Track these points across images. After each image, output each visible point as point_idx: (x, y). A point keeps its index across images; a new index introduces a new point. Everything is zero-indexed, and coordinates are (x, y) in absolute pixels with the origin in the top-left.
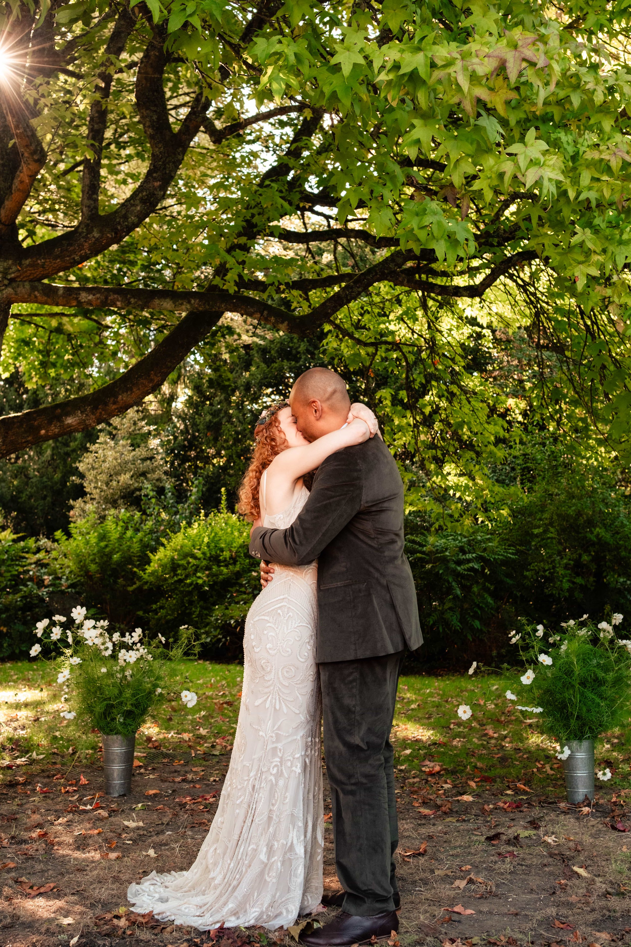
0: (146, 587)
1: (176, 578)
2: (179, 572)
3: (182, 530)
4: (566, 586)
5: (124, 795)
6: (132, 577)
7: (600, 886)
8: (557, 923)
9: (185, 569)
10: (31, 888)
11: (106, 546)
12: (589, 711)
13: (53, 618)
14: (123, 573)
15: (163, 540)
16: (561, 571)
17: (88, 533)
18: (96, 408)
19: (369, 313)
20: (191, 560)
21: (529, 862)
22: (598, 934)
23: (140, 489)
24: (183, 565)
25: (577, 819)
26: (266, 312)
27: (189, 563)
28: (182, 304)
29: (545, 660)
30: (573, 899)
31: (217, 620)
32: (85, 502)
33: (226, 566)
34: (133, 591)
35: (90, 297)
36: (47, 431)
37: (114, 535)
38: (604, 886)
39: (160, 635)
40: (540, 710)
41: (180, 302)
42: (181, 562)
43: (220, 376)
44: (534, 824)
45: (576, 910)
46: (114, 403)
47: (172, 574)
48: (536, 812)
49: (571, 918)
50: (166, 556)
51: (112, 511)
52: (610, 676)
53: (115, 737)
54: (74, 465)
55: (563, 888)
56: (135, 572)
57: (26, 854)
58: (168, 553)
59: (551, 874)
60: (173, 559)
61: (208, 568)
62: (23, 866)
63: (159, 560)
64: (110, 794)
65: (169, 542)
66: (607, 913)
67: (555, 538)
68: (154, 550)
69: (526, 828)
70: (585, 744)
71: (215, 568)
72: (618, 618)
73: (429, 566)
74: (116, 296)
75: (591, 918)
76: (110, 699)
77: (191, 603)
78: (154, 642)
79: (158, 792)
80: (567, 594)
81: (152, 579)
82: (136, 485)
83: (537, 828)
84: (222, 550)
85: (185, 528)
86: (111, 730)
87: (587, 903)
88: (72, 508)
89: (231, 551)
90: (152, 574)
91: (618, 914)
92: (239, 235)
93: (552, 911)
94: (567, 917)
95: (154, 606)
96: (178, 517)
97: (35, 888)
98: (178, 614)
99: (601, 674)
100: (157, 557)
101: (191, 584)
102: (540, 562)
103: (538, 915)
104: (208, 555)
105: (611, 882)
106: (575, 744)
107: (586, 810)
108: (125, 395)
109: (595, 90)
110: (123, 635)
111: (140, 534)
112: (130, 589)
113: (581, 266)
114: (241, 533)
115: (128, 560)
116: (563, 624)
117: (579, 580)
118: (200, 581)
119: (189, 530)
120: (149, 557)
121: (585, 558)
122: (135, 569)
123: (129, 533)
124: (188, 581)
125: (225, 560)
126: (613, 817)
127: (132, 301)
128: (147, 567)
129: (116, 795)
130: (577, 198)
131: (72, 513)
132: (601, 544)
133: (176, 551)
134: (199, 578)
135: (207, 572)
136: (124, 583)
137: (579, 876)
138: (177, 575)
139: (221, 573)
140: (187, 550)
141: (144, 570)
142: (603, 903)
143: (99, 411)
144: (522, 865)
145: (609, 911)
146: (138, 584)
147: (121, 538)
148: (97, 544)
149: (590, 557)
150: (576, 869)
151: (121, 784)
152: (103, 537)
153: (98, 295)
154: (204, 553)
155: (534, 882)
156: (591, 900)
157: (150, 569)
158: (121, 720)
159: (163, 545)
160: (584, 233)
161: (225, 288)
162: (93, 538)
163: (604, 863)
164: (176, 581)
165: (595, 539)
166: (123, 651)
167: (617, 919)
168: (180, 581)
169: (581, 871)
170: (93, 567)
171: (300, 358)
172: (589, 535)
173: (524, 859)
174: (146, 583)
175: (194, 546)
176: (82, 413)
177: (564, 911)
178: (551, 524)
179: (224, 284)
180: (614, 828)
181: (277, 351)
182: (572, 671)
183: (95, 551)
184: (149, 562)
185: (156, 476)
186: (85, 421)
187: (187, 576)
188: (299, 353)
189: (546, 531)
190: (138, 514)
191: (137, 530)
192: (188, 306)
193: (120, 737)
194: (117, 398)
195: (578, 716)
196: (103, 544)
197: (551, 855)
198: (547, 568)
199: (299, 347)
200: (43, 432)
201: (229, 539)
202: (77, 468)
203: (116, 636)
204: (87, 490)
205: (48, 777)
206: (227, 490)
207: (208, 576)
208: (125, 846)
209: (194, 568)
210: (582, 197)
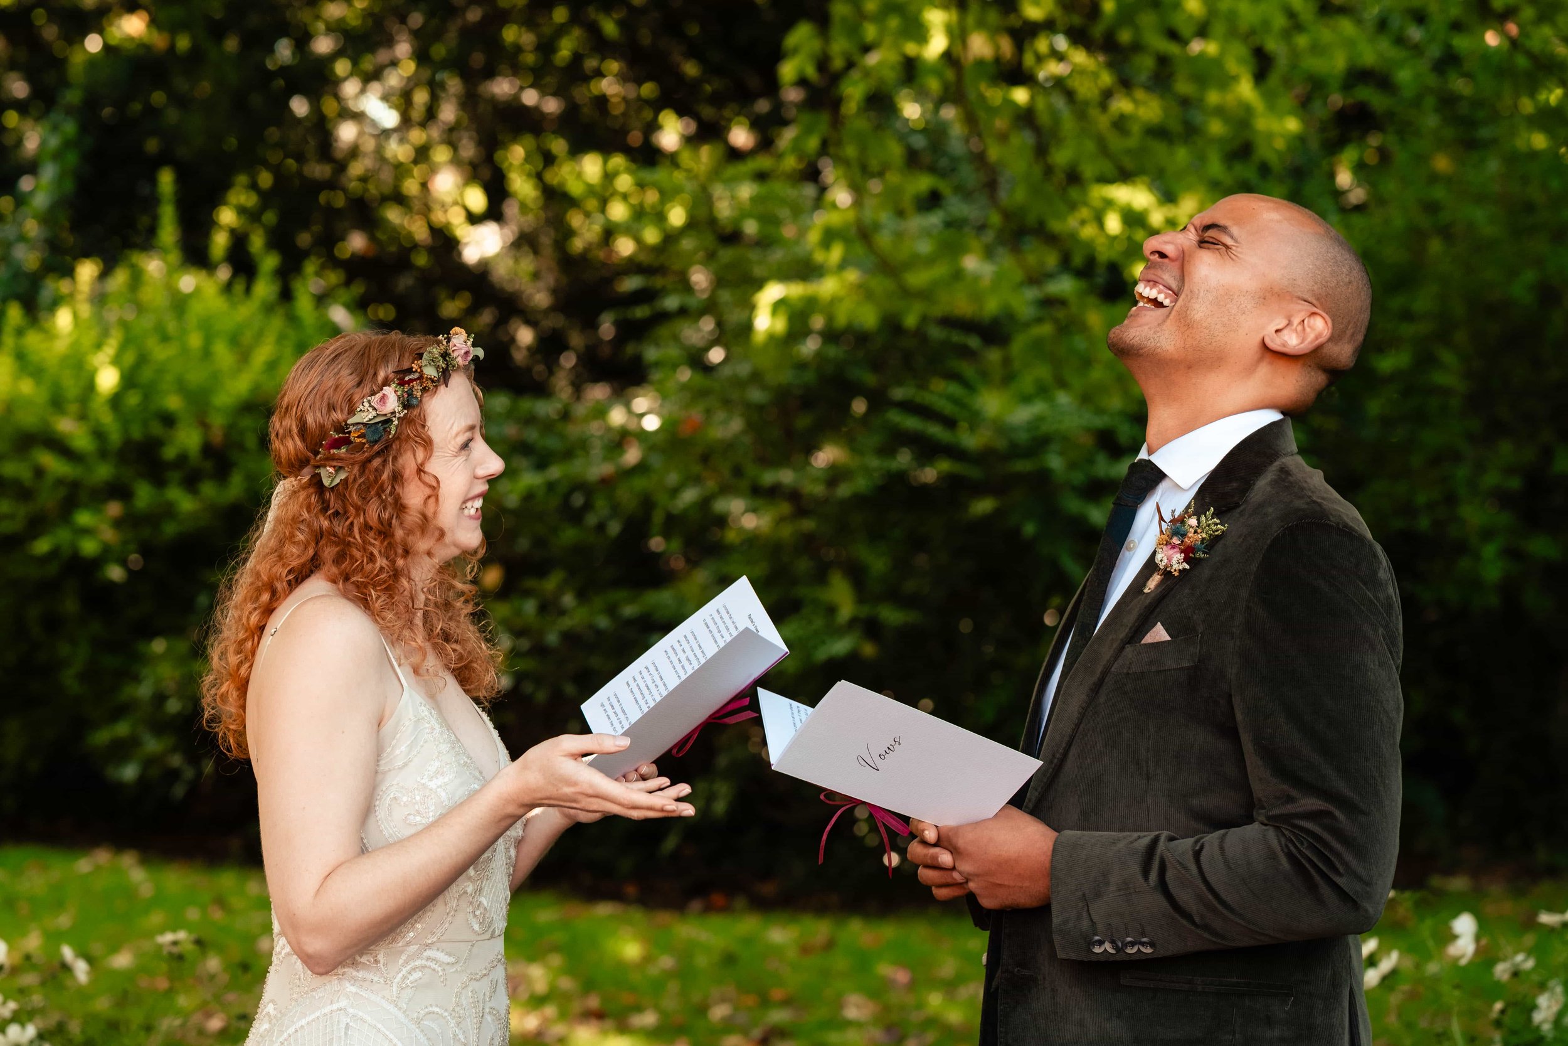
4: (1494, 570)
20: (46, 460)
27: (39, 472)
31: (160, 698)
33: (191, 483)
61: (118, 491)
71: (144, 495)
73: (983, 506)
77: (53, 624)
80: (1494, 601)
84: (168, 420)
85: (20, 332)
89: (204, 425)
101: (54, 553)
104: (115, 437)
114: (244, 356)
117: (1542, 547)
118: (89, 547)
119: (33, 340)
124: (42, 546)
125: (182, 459)
134: (86, 531)
135: (114, 509)
139: (168, 511)
140: (28, 419)
154: (99, 434)
175: (57, 403)
187: (37, 525)
189: (1425, 360)
198: (1421, 499)
201: (196, 376)
206: (182, 179)
207: (118, 523)
209: (62, 492)
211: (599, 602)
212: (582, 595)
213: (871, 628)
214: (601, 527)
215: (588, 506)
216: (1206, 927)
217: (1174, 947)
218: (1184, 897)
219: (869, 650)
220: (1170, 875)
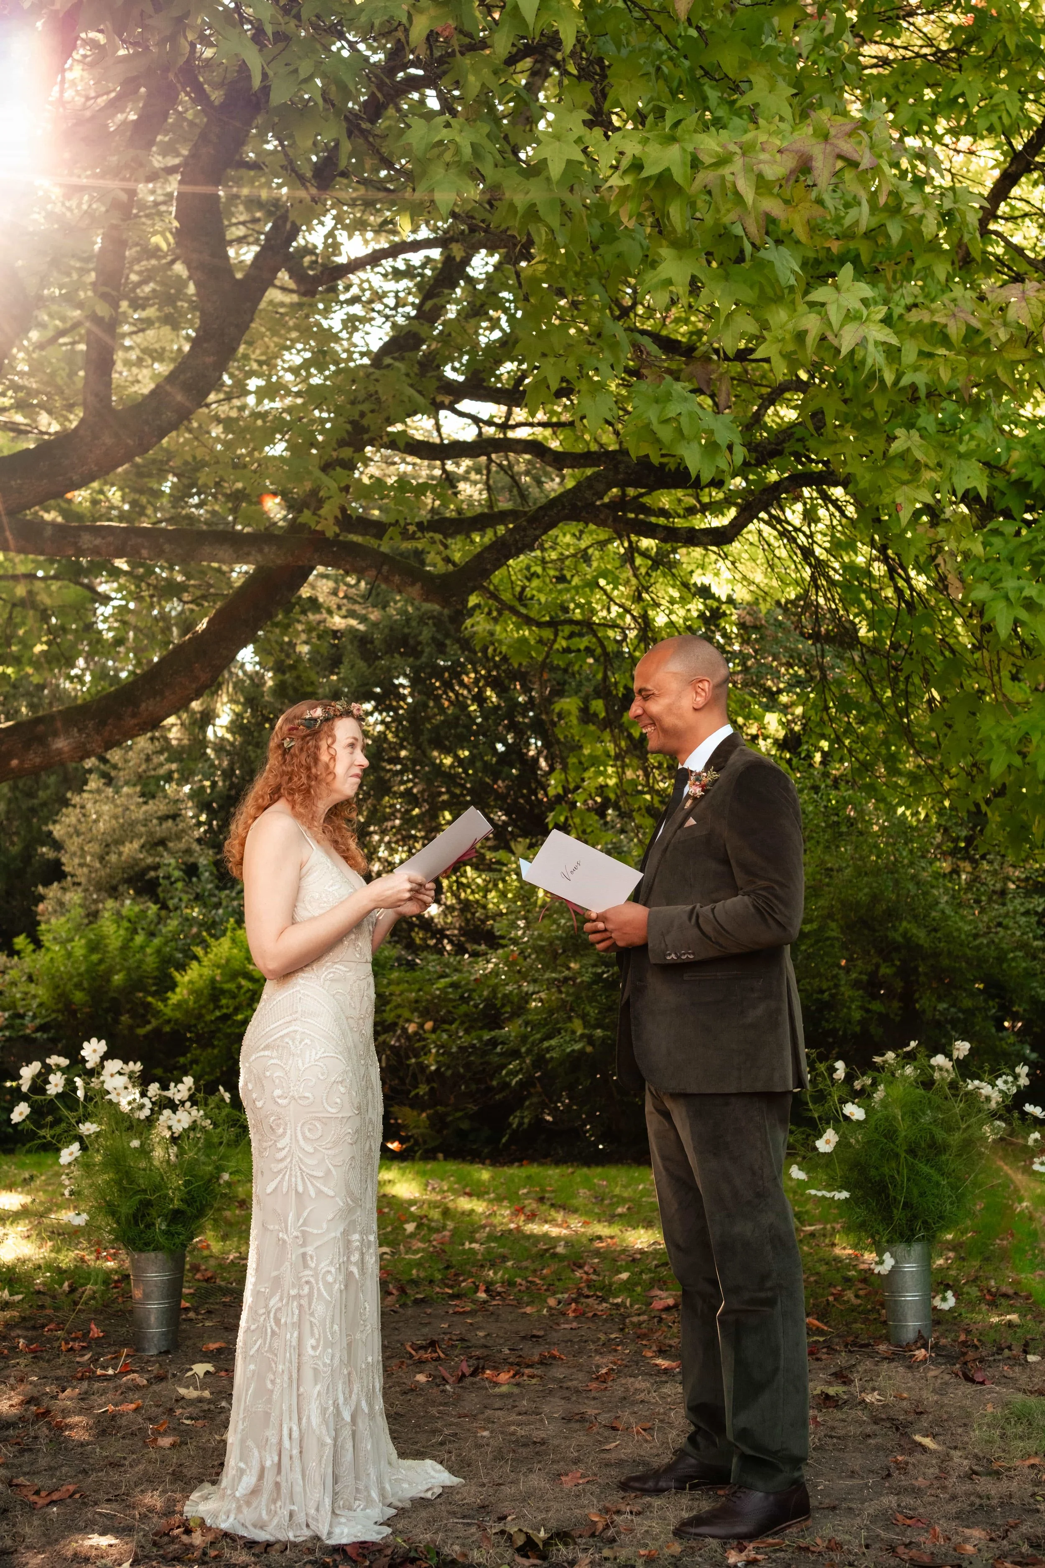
0: (167, 1029)
1: (218, 1013)
2: (224, 1002)
3: (229, 934)
4: (857, 1015)
5: (167, 1352)
6: (144, 1012)
7: (960, 1462)
8: (900, 1517)
9: (234, 997)
10: (37, 1493)
11: (101, 961)
12: (922, 1194)
13: (48, 1061)
14: (129, 1006)
15: (199, 951)
16: (847, 992)
17: (72, 940)
18: (103, 723)
19: (538, 577)
20: (243, 982)
21: (841, 1432)
22: (968, 1531)
23: (156, 867)
24: (229, 991)
25: (909, 1367)
26: (385, 568)
27: (240, 987)
28: (248, 554)
29: (854, 1111)
30: (921, 1482)
32: (64, 889)
34: (145, 1036)
35: (98, 541)
36: (22, 762)
37: (114, 943)
38: (965, 1462)
39: (221, 1088)
40: (844, 1195)
41: (246, 550)
42: (227, 986)
43: (298, 678)
44: (842, 1377)
45: (926, 1499)
46: (134, 715)
47: (211, 1006)
48: (842, 1360)
49: (921, 1510)
50: (201, 976)
51: (110, 904)
52: (955, 1138)
53: (152, 1255)
54: (44, 828)
55: (903, 1468)
56: (150, 1004)
57: (18, 1444)
58: (206, 972)
59: (878, 1448)
60: (213, 981)
62: (16, 1461)
63: (191, 982)
64: (144, 1350)
65: (206, 953)
66: (978, 1501)
67: (837, 939)
68: (182, 967)
69: (830, 1384)
70: (917, 1249)
72: (962, 1048)
74: (139, 540)
75: (952, 1508)
76: (144, 1191)
78: (213, 1100)
79: (223, 1345)
80: (858, 1029)
81: (178, 1015)
82: (149, 860)
83: (847, 1382)
85: (234, 929)
86: (147, 1244)
87: (944, 1488)
88: (42, 898)
90: (178, 1006)
91: (994, 1502)
92: (342, 444)
93: (890, 1501)
94: (915, 1509)
95: (182, 1060)
96: (221, 911)
97: (43, 1494)
98: (222, 1073)
99: (940, 1135)
100: (186, 978)
102: (814, 978)
103: (870, 1508)
105: (976, 1456)
106: (901, 1248)
107: (921, 1353)
108: (151, 702)
109: (922, 216)
110: (165, 1088)
111: (157, 941)
112: (141, 1031)
113: (906, 488)
115: (136, 984)
116: (877, 1059)
120: (172, 978)
121: (885, 970)
122: (150, 999)
123: (139, 939)
126: (965, 1363)
127: (167, 547)
128: (169, 994)
129: (154, 1352)
130: (896, 382)
131: (41, 907)
132: (911, 947)
133: (218, 967)
136: (130, 1021)
137: (924, 1449)
138: (220, 1008)
140: (236, 965)
141: (165, 1000)
142: (968, 1486)
143: (108, 728)
144: (831, 1437)
145: (980, 1497)
146: (154, 1023)
147: (125, 947)
148: (85, 957)
149: (894, 969)
150: (918, 1438)
151: (163, 1334)
152: (94, 946)
153: (111, 539)
155: (856, 1461)
156: (949, 1483)
157: (174, 998)
158: (163, 1227)
159: (196, 958)
160: (909, 438)
161: (318, 528)
162: (79, 946)
163: (960, 1430)
164: (218, 1018)
165: (900, 939)
166: (167, 1112)
167: (994, 1509)
168: (225, 1018)
169: (927, 1441)
170: (79, 996)
171: (422, 652)
172: (891, 934)
173: (833, 1428)
174: (169, 1021)
176: (79, 731)
177: (908, 1500)
178: (831, 916)
179: (318, 523)
180: (970, 1380)
181: (385, 641)
182: (895, 1131)
183: (83, 969)
184: (173, 986)
185: (182, 845)
186: (84, 744)
187: (238, 1009)
188: (420, 643)
190: (153, 908)
191: (152, 934)
192: (259, 558)
193: (160, 1255)
194: (138, 707)
195: (905, 1204)
196: (95, 957)
197: (876, 1421)
199: (420, 633)
200: (14, 762)
202: (50, 833)
203: (154, 1089)
204: (67, 869)
205: (34, 1328)
208: (183, 1428)
209: (249, 995)
210: (905, 381)
211: (474, 1034)
212: (467, 1031)
213: (590, 1039)
214: (476, 1006)
215: (470, 998)
216: (717, 943)
217: (703, 956)
218: (707, 929)
219: (589, 1049)
220: (701, 920)
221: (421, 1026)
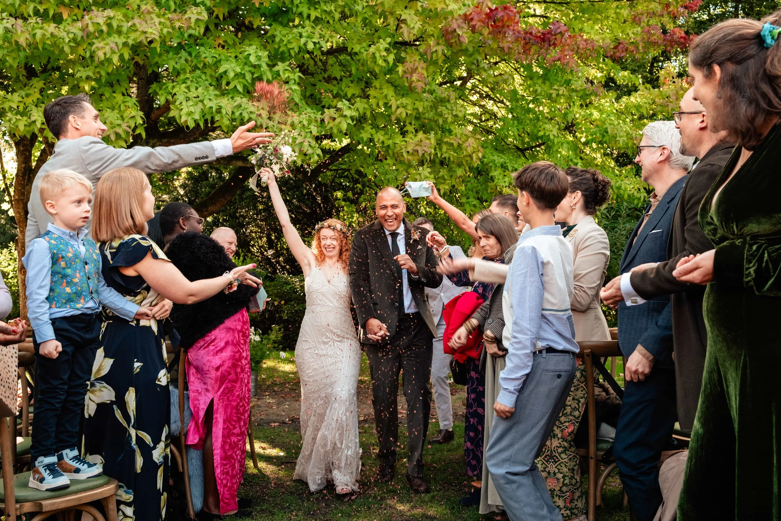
210: (443, 156)
221: (280, 302)
